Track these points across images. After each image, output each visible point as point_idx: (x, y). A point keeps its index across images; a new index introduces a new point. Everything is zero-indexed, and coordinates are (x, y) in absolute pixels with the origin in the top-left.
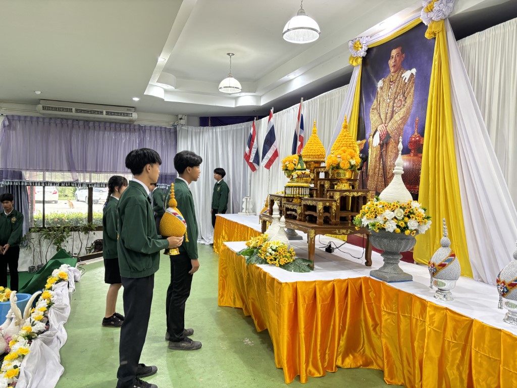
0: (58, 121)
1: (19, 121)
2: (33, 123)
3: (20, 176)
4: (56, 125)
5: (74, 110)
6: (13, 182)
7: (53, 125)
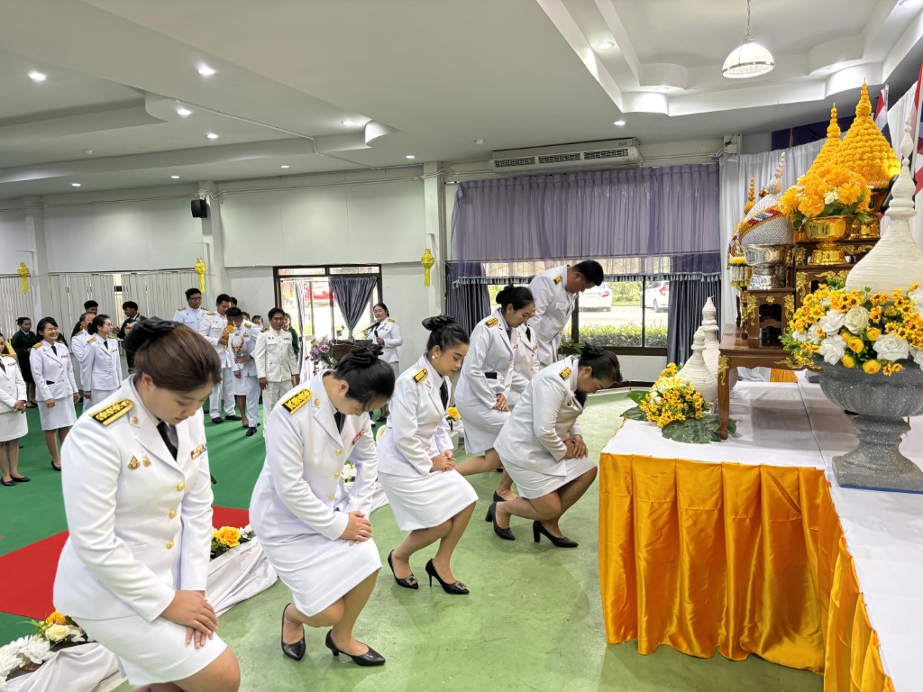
0: (525, 182)
1: (476, 188)
2: (493, 188)
3: (479, 271)
4: (523, 187)
5: (537, 158)
6: (470, 280)
7: (518, 187)
